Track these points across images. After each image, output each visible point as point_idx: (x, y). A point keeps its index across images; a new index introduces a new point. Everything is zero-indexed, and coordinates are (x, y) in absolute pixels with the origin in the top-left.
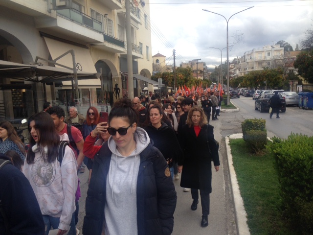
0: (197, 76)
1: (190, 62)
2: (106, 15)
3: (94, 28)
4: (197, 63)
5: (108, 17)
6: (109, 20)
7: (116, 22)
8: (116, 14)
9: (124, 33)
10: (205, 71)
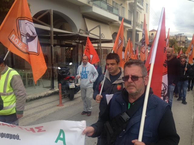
0: (180, 45)
1: (175, 35)
2: (121, 4)
3: (114, 12)
4: (181, 36)
5: (123, 5)
6: (123, 7)
7: (127, 8)
8: (128, 3)
9: (131, 16)
10: (186, 42)
